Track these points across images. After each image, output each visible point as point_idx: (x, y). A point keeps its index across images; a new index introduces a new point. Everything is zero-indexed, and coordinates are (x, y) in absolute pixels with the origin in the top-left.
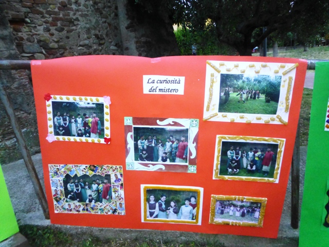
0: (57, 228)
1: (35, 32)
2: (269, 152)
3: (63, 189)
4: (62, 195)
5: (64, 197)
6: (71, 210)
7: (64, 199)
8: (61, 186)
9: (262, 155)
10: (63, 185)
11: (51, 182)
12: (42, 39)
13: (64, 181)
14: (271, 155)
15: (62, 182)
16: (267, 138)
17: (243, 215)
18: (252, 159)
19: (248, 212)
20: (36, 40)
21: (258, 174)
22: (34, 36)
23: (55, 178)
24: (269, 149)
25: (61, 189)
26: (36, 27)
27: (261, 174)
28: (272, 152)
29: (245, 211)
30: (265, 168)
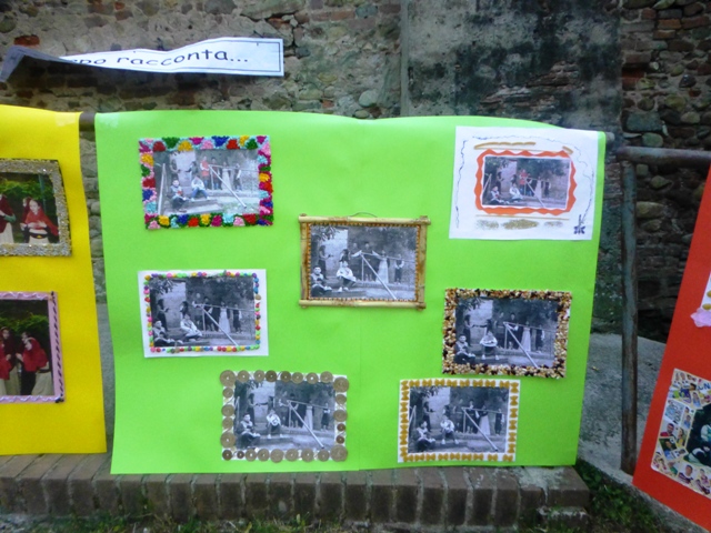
0: (641, 499)
1: (661, 90)
3: (688, 431)
4: (681, 441)
5: (684, 448)
6: (688, 481)
7: (683, 451)
8: (686, 423)
10: (692, 421)
11: (667, 404)
12: (671, 103)
13: (697, 416)
15: (692, 415)
20: (656, 106)
22: (656, 98)
23: (680, 402)
25: (683, 428)
26: (665, 78)
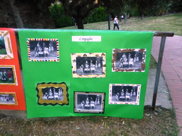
2: (9, 72)
9: (7, 73)
14: (10, 73)
16: (6, 65)
17: (8, 100)
18: (3, 75)
19: (9, 99)
21: (8, 82)
24: (9, 71)
27: (9, 82)
28: (11, 72)
29: (8, 99)
30: (10, 79)
